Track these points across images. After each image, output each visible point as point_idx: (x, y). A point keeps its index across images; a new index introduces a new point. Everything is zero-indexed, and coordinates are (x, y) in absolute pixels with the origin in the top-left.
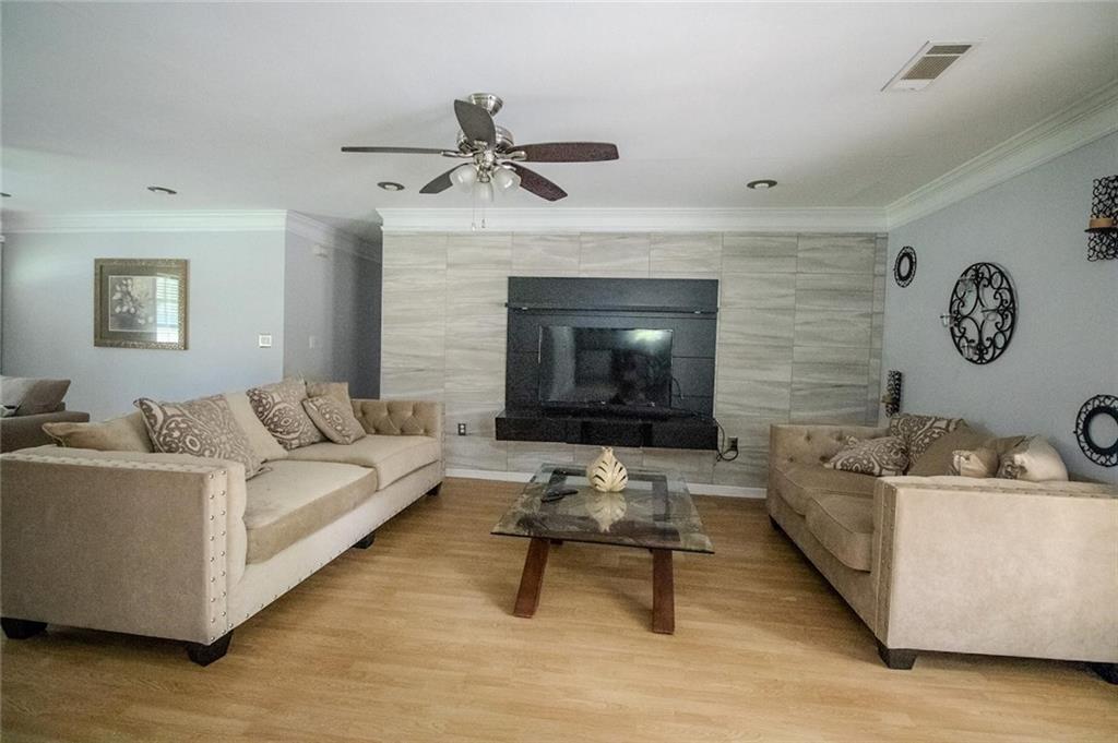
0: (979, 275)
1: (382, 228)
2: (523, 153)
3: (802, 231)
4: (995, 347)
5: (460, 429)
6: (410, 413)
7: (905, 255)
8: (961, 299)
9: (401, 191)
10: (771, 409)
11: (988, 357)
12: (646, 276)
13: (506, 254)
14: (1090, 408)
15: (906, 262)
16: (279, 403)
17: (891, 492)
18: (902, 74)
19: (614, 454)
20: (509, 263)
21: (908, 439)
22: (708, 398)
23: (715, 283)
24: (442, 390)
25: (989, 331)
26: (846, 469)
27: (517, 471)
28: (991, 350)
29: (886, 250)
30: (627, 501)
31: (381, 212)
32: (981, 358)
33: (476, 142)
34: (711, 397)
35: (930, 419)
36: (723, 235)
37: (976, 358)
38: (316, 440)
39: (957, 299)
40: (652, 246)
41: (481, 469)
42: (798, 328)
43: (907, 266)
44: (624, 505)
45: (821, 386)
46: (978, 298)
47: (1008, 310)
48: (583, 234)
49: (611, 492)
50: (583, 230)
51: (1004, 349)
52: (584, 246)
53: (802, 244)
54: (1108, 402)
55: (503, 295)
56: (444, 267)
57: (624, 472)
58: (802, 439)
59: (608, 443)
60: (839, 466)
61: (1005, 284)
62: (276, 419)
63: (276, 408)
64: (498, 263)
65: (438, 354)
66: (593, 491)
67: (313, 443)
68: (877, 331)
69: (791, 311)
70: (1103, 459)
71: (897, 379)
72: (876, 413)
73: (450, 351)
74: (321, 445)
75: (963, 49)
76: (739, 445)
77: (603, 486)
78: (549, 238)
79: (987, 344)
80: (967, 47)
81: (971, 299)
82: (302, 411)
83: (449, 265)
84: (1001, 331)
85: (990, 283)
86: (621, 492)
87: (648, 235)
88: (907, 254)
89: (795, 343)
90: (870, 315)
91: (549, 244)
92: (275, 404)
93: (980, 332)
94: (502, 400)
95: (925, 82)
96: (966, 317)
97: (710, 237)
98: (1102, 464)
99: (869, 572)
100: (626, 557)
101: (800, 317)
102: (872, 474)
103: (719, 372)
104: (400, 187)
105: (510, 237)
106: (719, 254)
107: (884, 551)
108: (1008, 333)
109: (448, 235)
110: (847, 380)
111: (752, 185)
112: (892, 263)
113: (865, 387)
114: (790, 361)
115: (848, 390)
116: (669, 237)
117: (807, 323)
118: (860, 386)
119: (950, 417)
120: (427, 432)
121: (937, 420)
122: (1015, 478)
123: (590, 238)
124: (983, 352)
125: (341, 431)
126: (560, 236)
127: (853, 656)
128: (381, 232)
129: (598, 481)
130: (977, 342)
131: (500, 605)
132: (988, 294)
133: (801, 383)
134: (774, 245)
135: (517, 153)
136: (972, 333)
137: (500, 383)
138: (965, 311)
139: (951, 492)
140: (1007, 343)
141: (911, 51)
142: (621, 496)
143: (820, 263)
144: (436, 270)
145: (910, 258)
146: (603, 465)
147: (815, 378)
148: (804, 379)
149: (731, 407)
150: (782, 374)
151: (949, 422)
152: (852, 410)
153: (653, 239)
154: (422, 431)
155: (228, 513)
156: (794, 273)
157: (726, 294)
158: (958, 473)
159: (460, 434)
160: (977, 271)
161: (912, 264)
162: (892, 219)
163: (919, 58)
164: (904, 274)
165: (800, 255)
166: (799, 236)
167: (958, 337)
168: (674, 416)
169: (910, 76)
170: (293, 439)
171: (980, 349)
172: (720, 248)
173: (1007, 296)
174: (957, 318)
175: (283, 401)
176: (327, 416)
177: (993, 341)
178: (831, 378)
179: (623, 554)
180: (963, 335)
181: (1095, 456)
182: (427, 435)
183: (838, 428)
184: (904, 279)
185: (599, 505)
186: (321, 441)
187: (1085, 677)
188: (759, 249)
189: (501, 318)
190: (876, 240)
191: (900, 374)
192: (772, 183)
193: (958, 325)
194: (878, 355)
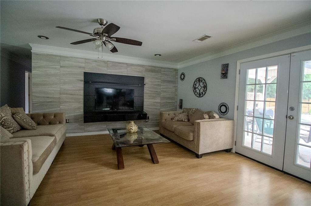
0: (199, 80)
1: (31, 51)
2: (115, 39)
3: (162, 67)
4: (203, 94)
5: (66, 121)
6: (53, 117)
7: (182, 74)
8: (196, 84)
9: (47, 40)
10: (156, 109)
11: (201, 96)
12: (126, 75)
13: (83, 65)
14: (221, 105)
15: (183, 76)
16: (4, 117)
17: (199, 124)
18: (198, 39)
19: (134, 122)
20: (84, 68)
21: (188, 113)
22: (142, 107)
23: (143, 78)
24: (59, 109)
25: (202, 91)
26: (178, 121)
27: (88, 132)
28: (202, 95)
29: (178, 73)
30: (138, 134)
31: (31, 45)
32: (200, 96)
33: (104, 34)
34: (143, 107)
35: (191, 109)
36: (145, 66)
37: (199, 96)
38: (19, 130)
39: (195, 84)
40: (128, 67)
41: (75, 133)
42: (161, 89)
43: (183, 77)
44: (137, 135)
45: (166, 103)
46: (199, 84)
47: (205, 87)
48: (108, 61)
49: (134, 132)
50: (108, 60)
51: (204, 94)
52: (109, 65)
53: (162, 70)
54: (224, 104)
55: (82, 78)
56: (59, 67)
57: (137, 127)
58: (167, 115)
59: (132, 120)
60: (176, 120)
61: (205, 82)
62: (3, 123)
63: (3, 119)
64: (80, 67)
65: (58, 97)
66: (130, 133)
67: (18, 131)
68: (176, 90)
69: (160, 85)
70: (223, 114)
71: (181, 101)
72: (176, 108)
73: (62, 95)
74: (21, 131)
75: (209, 37)
76: (149, 118)
77: (132, 131)
78: (97, 61)
79: (201, 93)
80: (210, 37)
81: (198, 85)
82: (13, 119)
83: (61, 67)
84: (204, 91)
85: (202, 81)
86: (136, 132)
87: (127, 64)
88: (183, 74)
89: (162, 93)
90: (175, 87)
91: (97, 63)
92: (2, 117)
93: (200, 91)
94: (82, 111)
95: (200, 41)
96: (197, 88)
97: (142, 66)
98: (223, 115)
99: (193, 141)
100: (135, 149)
101: (162, 87)
102: (183, 121)
103: (145, 100)
104: (47, 38)
105: (84, 60)
106: (144, 71)
107: (197, 135)
108: (205, 92)
109: (60, 56)
110: (171, 101)
111: (155, 55)
112: (179, 76)
113: (174, 103)
114: (160, 97)
115: (171, 103)
116: (132, 65)
117: (163, 88)
118: (173, 103)
119: (195, 108)
120: (60, 123)
121: (193, 109)
122: (213, 118)
123: (111, 63)
124: (200, 95)
125: (31, 125)
126: (102, 61)
127: (192, 158)
128: (31, 52)
129: (131, 130)
130: (199, 93)
131: (113, 168)
132: (201, 84)
133: (162, 102)
134: (157, 69)
135: (113, 39)
136: (198, 91)
137: (82, 105)
138: (196, 87)
139: (207, 122)
140: (205, 93)
141: (201, 35)
142: (136, 133)
143: (166, 75)
144: (56, 68)
145: (184, 75)
146: (132, 126)
147: (165, 101)
148: (163, 101)
149: (147, 109)
150: (158, 100)
151: (195, 109)
152: (172, 108)
153: (128, 65)
154: (58, 123)
155: (28, 158)
156: (161, 77)
157: (146, 81)
158: (205, 119)
159: (67, 122)
160: (199, 79)
161: (184, 76)
162: (179, 66)
163: (202, 37)
164: (182, 78)
165: (162, 72)
166: (162, 68)
167: (195, 91)
168: (134, 112)
169: (199, 40)
170: (11, 130)
171: (200, 94)
172: (144, 69)
173: (205, 84)
174: (195, 88)
175: (6, 116)
176: (25, 120)
177: (202, 93)
178: (168, 101)
179: (134, 148)
180: (196, 92)
181: (222, 114)
182: (60, 124)
183: (174, 112)
184: (182, 79)
185: (132, 137)
186: (21, 130)
187: (224, 152)
188: (153, 70)
189: (81, 85)
190: (176, 70)
191: (182, 100)
192: (160, 55)
193: (195, 90)
194: (176, 95)
